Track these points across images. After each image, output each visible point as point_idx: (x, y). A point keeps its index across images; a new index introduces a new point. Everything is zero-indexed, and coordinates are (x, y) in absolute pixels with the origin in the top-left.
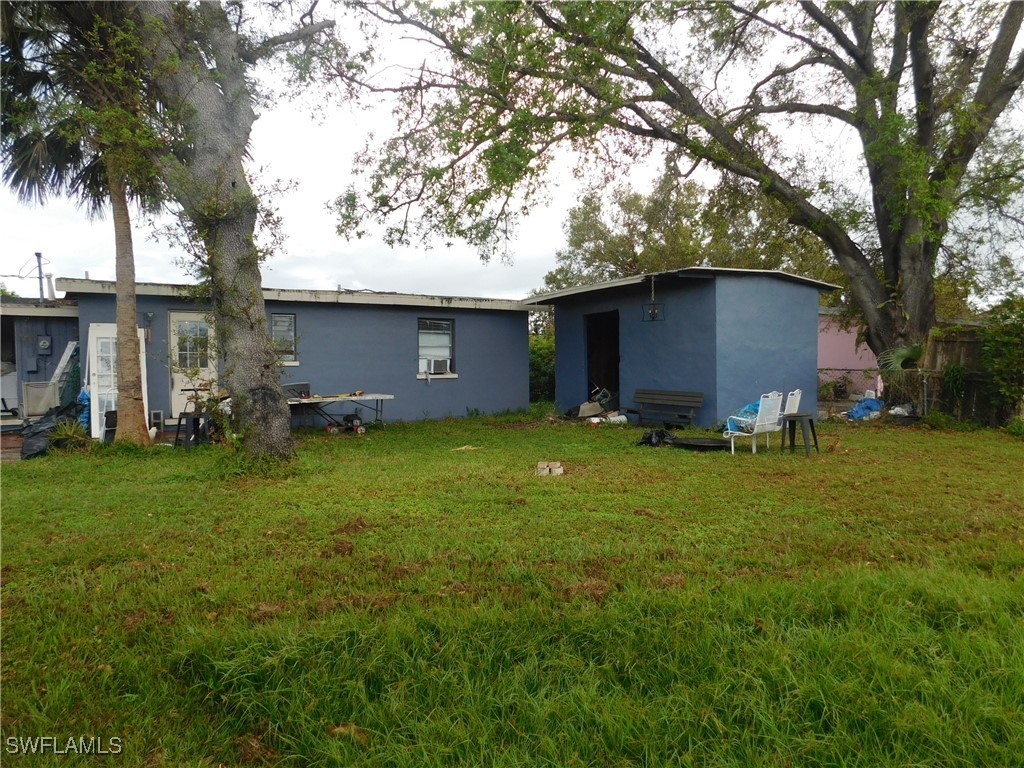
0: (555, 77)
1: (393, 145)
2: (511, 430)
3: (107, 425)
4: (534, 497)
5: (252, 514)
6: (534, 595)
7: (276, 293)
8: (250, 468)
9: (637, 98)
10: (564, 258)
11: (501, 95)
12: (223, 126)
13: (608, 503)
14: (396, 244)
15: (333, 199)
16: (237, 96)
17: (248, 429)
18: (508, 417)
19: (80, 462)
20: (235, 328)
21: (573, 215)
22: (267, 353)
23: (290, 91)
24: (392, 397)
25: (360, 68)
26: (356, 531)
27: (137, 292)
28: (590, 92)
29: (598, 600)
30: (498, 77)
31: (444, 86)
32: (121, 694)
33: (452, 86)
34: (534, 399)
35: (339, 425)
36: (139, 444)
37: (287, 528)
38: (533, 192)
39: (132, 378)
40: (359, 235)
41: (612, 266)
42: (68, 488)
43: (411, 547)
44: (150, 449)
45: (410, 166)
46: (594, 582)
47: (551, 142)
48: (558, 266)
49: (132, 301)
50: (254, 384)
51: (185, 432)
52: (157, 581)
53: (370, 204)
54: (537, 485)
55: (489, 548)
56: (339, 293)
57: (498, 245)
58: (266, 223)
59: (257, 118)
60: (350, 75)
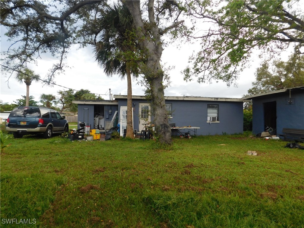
0: (253, 26)
1: (200, 53)
2: (238, 140)
3: (124, 133)
4: (247, 162)
5: (161, 160)
6: (249, 195)
7: (167, 98)
8: (160, 147)
9: (284, 29)
10: (255, 84)
11: (234, 34)
12: (155, 53)
13: (274, 167)
14: (201, 82)
15: (183, 70)
16: (158, 45)
17: (160, 136)
18: (236, 136)
19: (118, 142)
20: (157, 107)
21: (258, 70)
22: (166, 114)
23: (171, 41)
24: (199, 128)
25: (191, 32)
26: (191, 168)
27: (132, 98)
28: (265, 30)
29: (274, 199)
30: (234, 29)
31: (216, 34)
32: (131, 204)
33: (219, 34)
34: (245, 130)
35: (183, 136)
36: (131, 138)
37: (171, 165)
38: (244, 64)
39: (130, 121)
40: (190, 80)
41: (272, 86)
42: (116, 148)
43: (207, 174)
44: (134, 140)
45: (205, 59)
46: (272, 194)
47: (251, 48)
48: (253, 87)
49: (131, 100)
50: (162, 123)
51: (143, 136)
52: (138, 176)
53: (193, 71)
54: (248, 158)
55: (233, 177)
56: (184, 97)
57: (233, 81)
58: (166, 78)
59: (163, 50)
60: (188, 35)
